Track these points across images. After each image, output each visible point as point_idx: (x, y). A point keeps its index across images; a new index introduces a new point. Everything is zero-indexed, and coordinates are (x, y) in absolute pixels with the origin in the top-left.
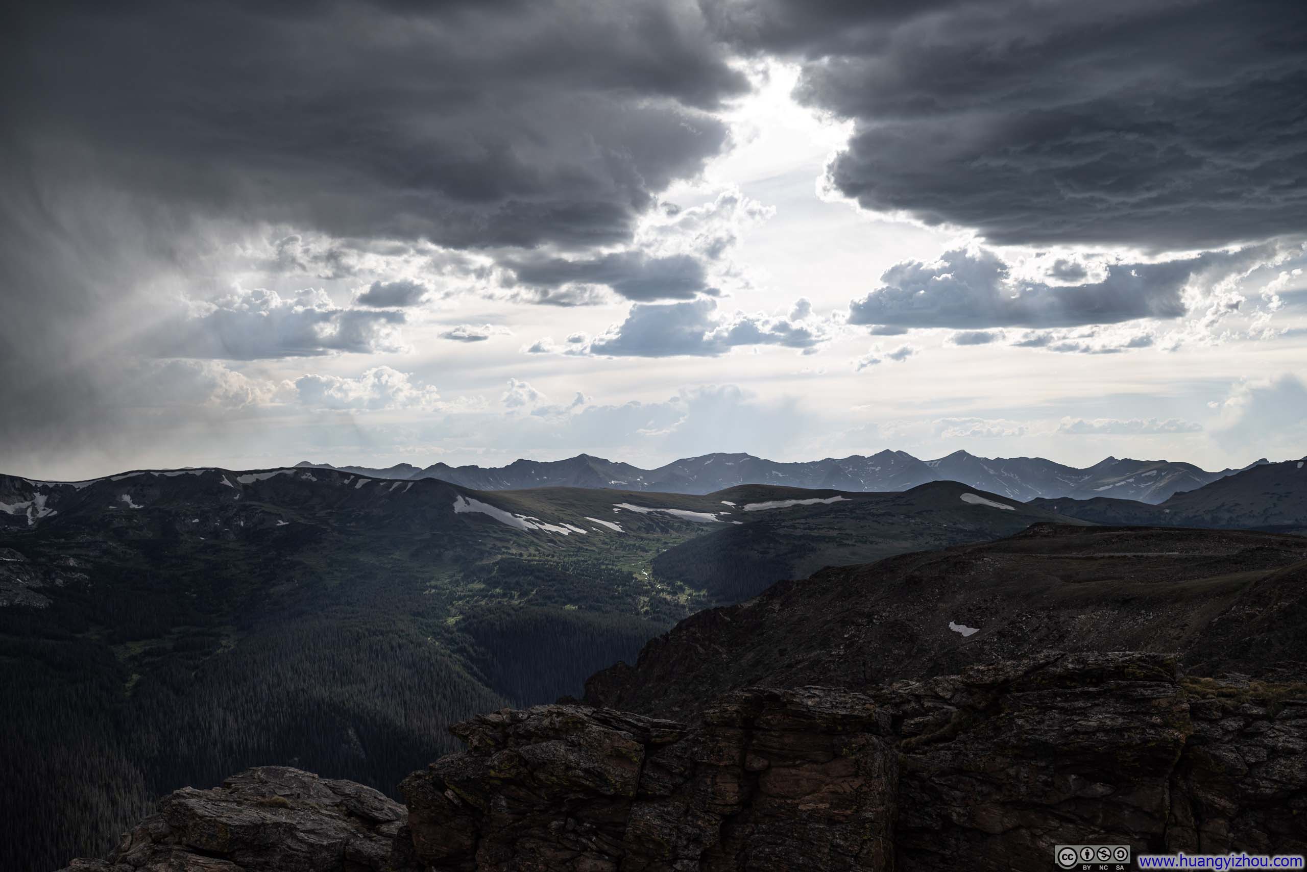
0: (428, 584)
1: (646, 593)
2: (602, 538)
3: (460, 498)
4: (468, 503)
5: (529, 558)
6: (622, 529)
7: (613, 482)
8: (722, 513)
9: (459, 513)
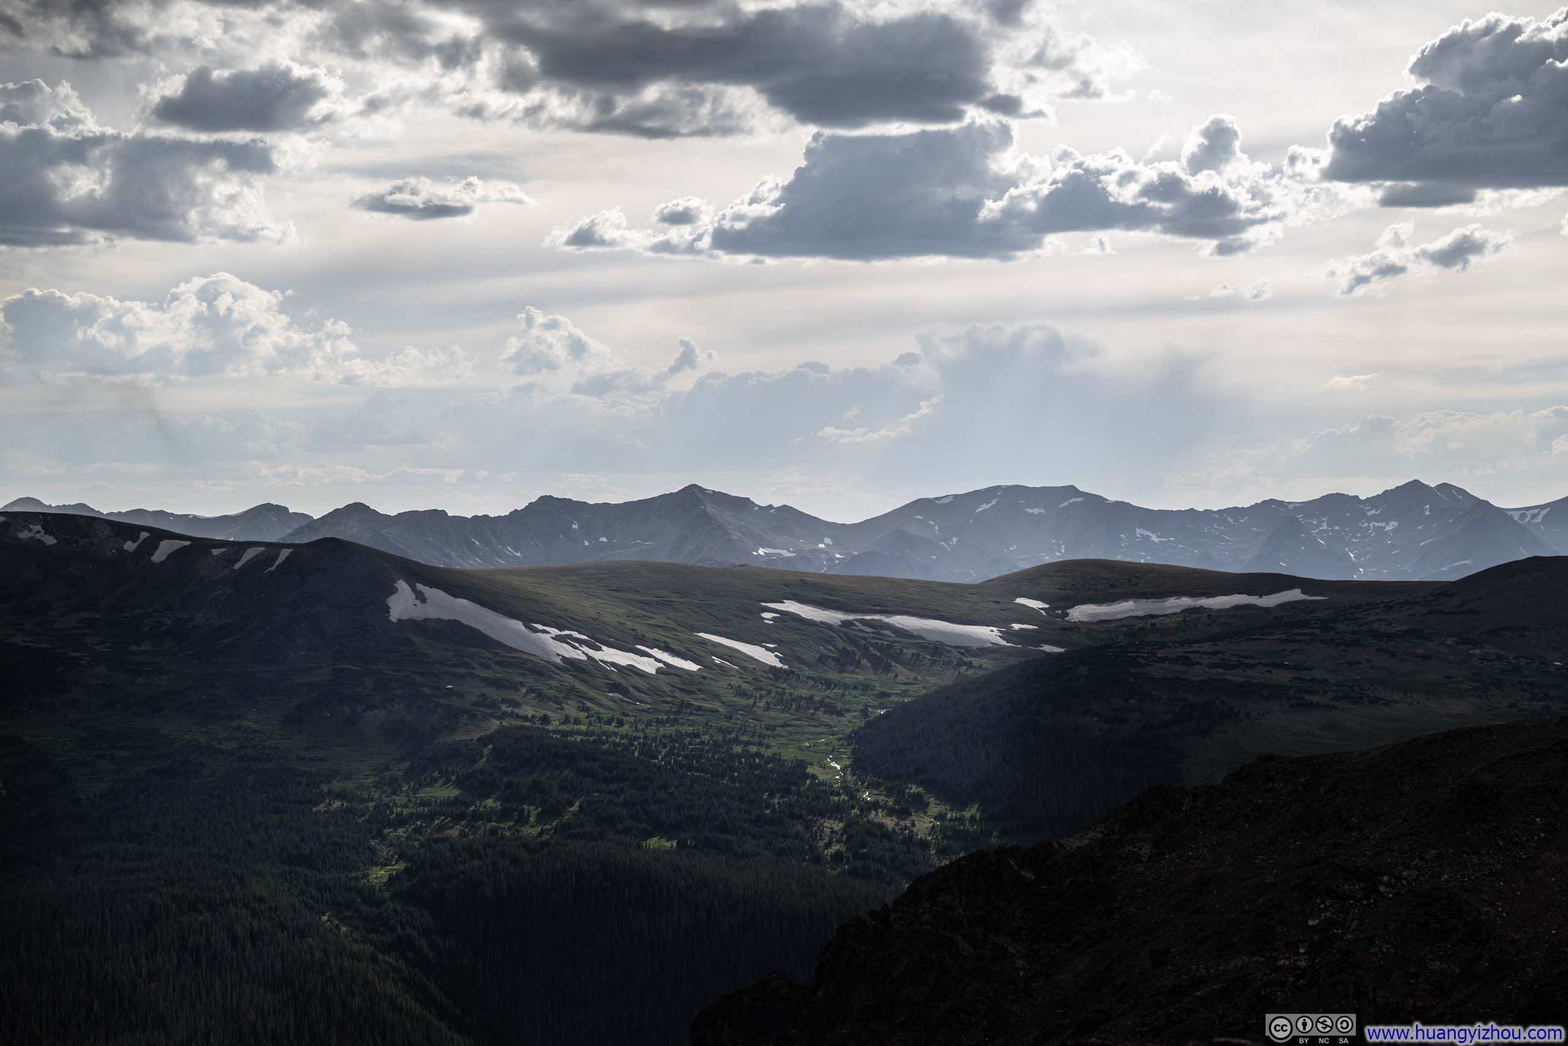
0: (325, 788)
1: (837, 811)
2: (736, 681)
3: (402, 585)
4: (421, 597)
5: (564, 727)
6: (781, 660)
7: (761, 551)
8: (1016, 626)
9: (399, 620)
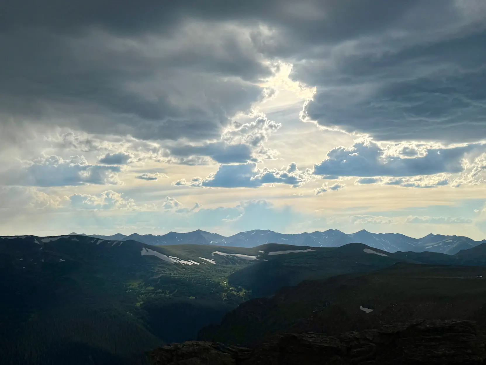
0: (128, 287)
1: (225, 291)
2: (207, 267)
3: (144, 248)
4: (147, 251)
5: (174, 276)
6: (215, 263)
7: (211, 242)
8: (259, 256)
9: (143, 255)
